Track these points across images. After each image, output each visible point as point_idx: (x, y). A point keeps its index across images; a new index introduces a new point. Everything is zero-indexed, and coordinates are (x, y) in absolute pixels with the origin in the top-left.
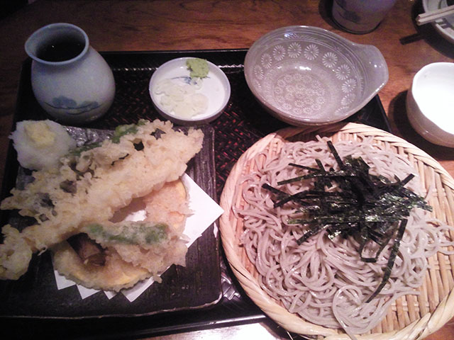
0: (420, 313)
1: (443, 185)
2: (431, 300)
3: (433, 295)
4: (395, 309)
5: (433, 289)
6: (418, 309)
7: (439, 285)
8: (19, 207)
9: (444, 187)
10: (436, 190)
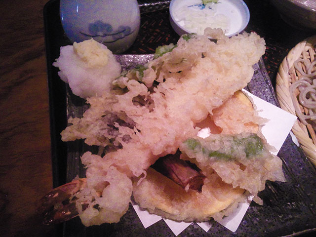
8: (83, 136)
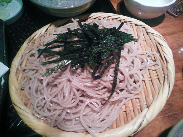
0: (141, 109)
1: (147, 33)
2: (147, 99)
3: (148, 96)
4: (124, 110)
5: (148, 92)
6: (139, 107)
7: (151, 90)
9: (148, 34)
10: (144, 37)
